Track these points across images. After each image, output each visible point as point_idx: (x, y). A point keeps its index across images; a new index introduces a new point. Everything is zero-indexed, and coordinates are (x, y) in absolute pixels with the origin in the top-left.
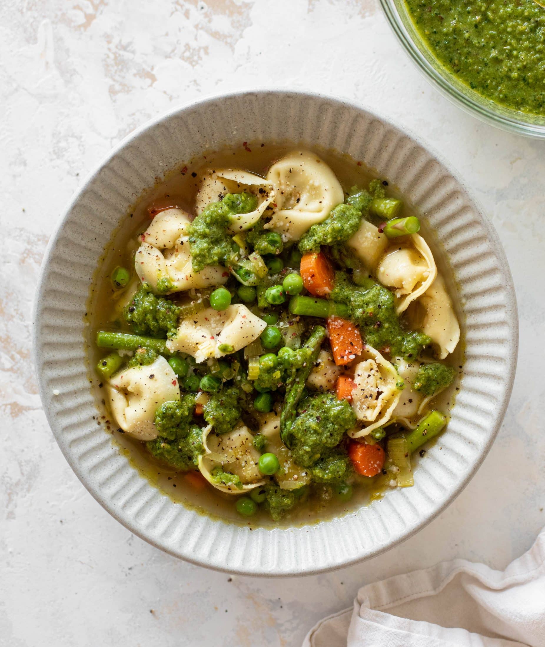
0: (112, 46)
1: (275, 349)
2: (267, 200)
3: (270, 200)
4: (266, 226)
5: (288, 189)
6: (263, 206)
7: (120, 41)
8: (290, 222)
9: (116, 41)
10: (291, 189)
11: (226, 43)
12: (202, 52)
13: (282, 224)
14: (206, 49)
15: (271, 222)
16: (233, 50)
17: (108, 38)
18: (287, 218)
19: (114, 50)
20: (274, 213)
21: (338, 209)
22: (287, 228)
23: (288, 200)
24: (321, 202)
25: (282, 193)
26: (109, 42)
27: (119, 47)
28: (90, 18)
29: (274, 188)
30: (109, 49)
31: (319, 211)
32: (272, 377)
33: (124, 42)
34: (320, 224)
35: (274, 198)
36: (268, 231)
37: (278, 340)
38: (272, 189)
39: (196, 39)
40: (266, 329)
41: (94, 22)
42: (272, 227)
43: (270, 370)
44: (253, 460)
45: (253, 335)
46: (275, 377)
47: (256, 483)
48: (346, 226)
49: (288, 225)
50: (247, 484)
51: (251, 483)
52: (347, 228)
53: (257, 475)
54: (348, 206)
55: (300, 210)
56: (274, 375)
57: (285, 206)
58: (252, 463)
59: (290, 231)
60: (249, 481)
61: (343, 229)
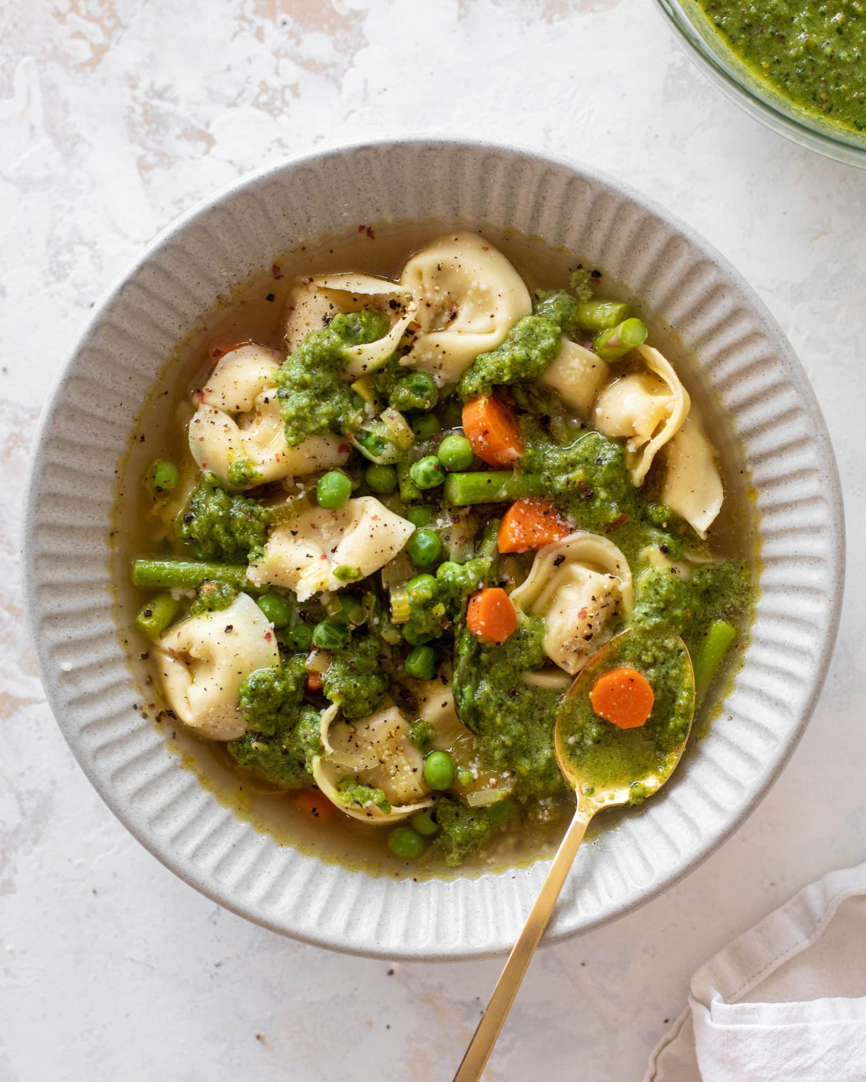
0: (139, 93)
1: (432, 568)
2: (404, 318)
3: (410, 317)
4: (404, 361)
5: (438, 298)
6: (399, 328)
7: (152, 84)
8: (444, 352)
9: (144, 85)
10: (442, 298)
11: (327, 76)
12: (288, 94)
13: (430, 355)
14: (295, 89)
15: (412, 354)
16: (339, 87)
17: (132, 81)
18: (438, 346)
19: (143, 99)
20: (416, 339)
21: (522, 324)
22: (439, 363)
23: (438, 315)
24: (492, 316)
25: (428, 305)
26: (133, 87)
27: (151, 94)
28: (99, 51)
29: (414, 297)
30: (134, 99)
31: (492, 331)
32: (432, 614)
33: (158, 86)
34: (492, 351)
35: (415, 314)
36: (409, 371)
37: (437, 552)
38: (411, 299)
39: (277, 73)
40: (414, 536)
41: (108, 55)
42: (414, 361)
43: (426, 605)
44: (409, 764)
45: (391, 548)
46: (437, 614)
47: (415, 804)
48: (535, 353)
49: (440, 357)
50: (399, 805)
51: (407, 804)
52: (536, 358)
53: (415, 790)
54: (538, 319)
55: (459, 332)
56: (434, 611)
57: (433, 328)
58: (407, 768)
59: (444, 367)
60: (403, 799)
61: (530, 360)
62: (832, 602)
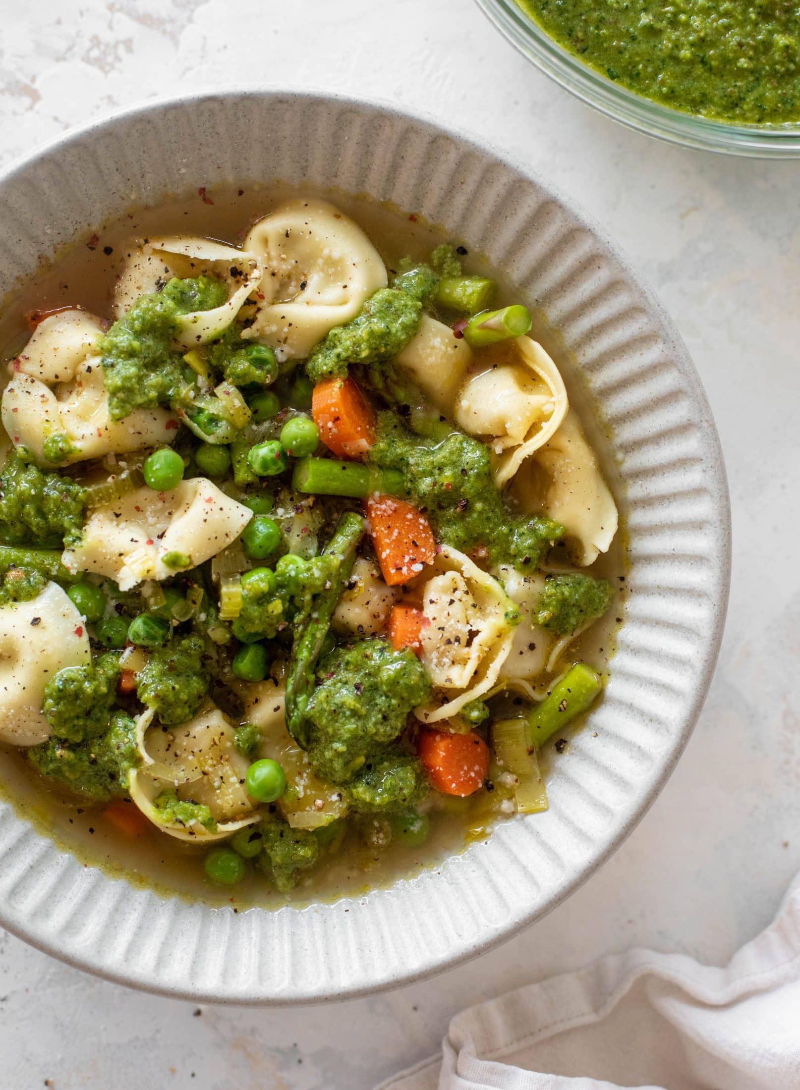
1: (270, 560)
2: (246, 286)
3: (252, 286)
4: (246, 334)
5: (284, 267)
6: (239, 296)
8: (290, 325)
10: (289, 267)
13: (274, 328)
15: (255, 326)
18: (283, 317)
20: (259, 310)
21: (378, 297)
22: (284, 336)
23: (284, 286)
24: (345, 287)
25: (273, 274)
29: (258, 265)
31: (344, 302)
32: (267, 611)
34: (345, 325)
35: (258, 282)
36: (249, 343)
37: (275, 541)
38: (255, 267)
40: (251, 523)
42: (257, 334)
43: (263, 599)
44: (236, 774)
45: (227, 535)
46: (273, 612)
47: (242, 819)
48: (396, 327)
49: (286, 330)
50: (225, 820)
51: (233, 819)
52: (397, 331)
53: (243, 804)
54: (397, 292)
55: (308, 303)
56: (270, 607)
57: (279, 297)
58: (234, 779)
59: (289, 341)
60: (229, 815)
61: (389, 333)
62: (716, 607)
